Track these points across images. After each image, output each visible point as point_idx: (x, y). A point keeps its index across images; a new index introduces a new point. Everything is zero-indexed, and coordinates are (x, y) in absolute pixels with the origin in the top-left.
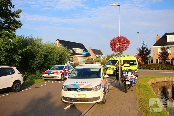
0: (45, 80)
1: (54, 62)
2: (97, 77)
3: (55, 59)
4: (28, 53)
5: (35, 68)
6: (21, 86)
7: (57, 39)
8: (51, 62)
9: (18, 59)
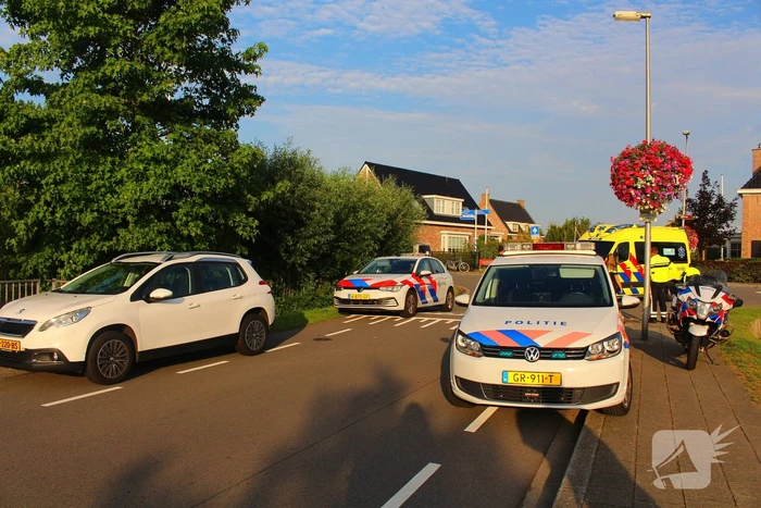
0: (341, 311)
1: (367, 246)
2: (591, 301)
3: (371, 234)
4: (278, 209)
5: (301, 265)
6: (268, 332)
7: (366, 163)
8: (355, 244)
9: (248, 228)
